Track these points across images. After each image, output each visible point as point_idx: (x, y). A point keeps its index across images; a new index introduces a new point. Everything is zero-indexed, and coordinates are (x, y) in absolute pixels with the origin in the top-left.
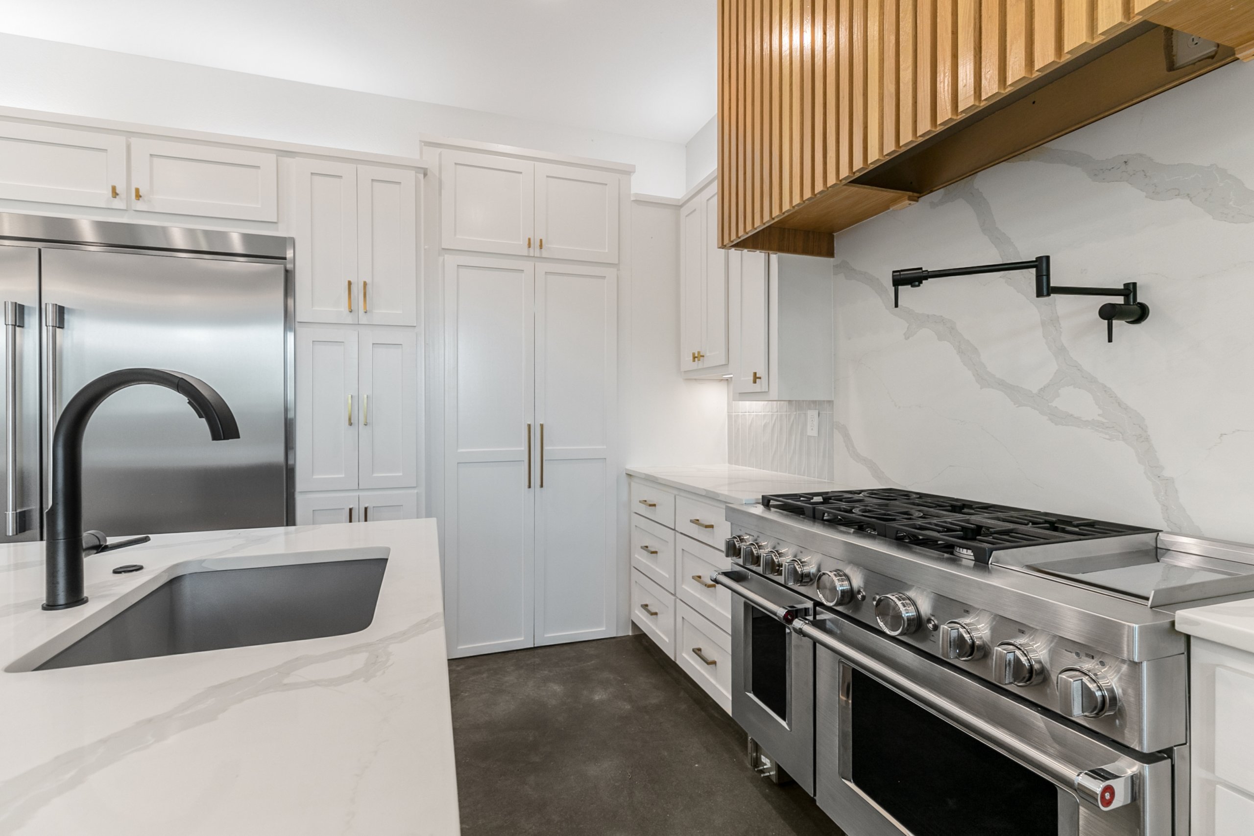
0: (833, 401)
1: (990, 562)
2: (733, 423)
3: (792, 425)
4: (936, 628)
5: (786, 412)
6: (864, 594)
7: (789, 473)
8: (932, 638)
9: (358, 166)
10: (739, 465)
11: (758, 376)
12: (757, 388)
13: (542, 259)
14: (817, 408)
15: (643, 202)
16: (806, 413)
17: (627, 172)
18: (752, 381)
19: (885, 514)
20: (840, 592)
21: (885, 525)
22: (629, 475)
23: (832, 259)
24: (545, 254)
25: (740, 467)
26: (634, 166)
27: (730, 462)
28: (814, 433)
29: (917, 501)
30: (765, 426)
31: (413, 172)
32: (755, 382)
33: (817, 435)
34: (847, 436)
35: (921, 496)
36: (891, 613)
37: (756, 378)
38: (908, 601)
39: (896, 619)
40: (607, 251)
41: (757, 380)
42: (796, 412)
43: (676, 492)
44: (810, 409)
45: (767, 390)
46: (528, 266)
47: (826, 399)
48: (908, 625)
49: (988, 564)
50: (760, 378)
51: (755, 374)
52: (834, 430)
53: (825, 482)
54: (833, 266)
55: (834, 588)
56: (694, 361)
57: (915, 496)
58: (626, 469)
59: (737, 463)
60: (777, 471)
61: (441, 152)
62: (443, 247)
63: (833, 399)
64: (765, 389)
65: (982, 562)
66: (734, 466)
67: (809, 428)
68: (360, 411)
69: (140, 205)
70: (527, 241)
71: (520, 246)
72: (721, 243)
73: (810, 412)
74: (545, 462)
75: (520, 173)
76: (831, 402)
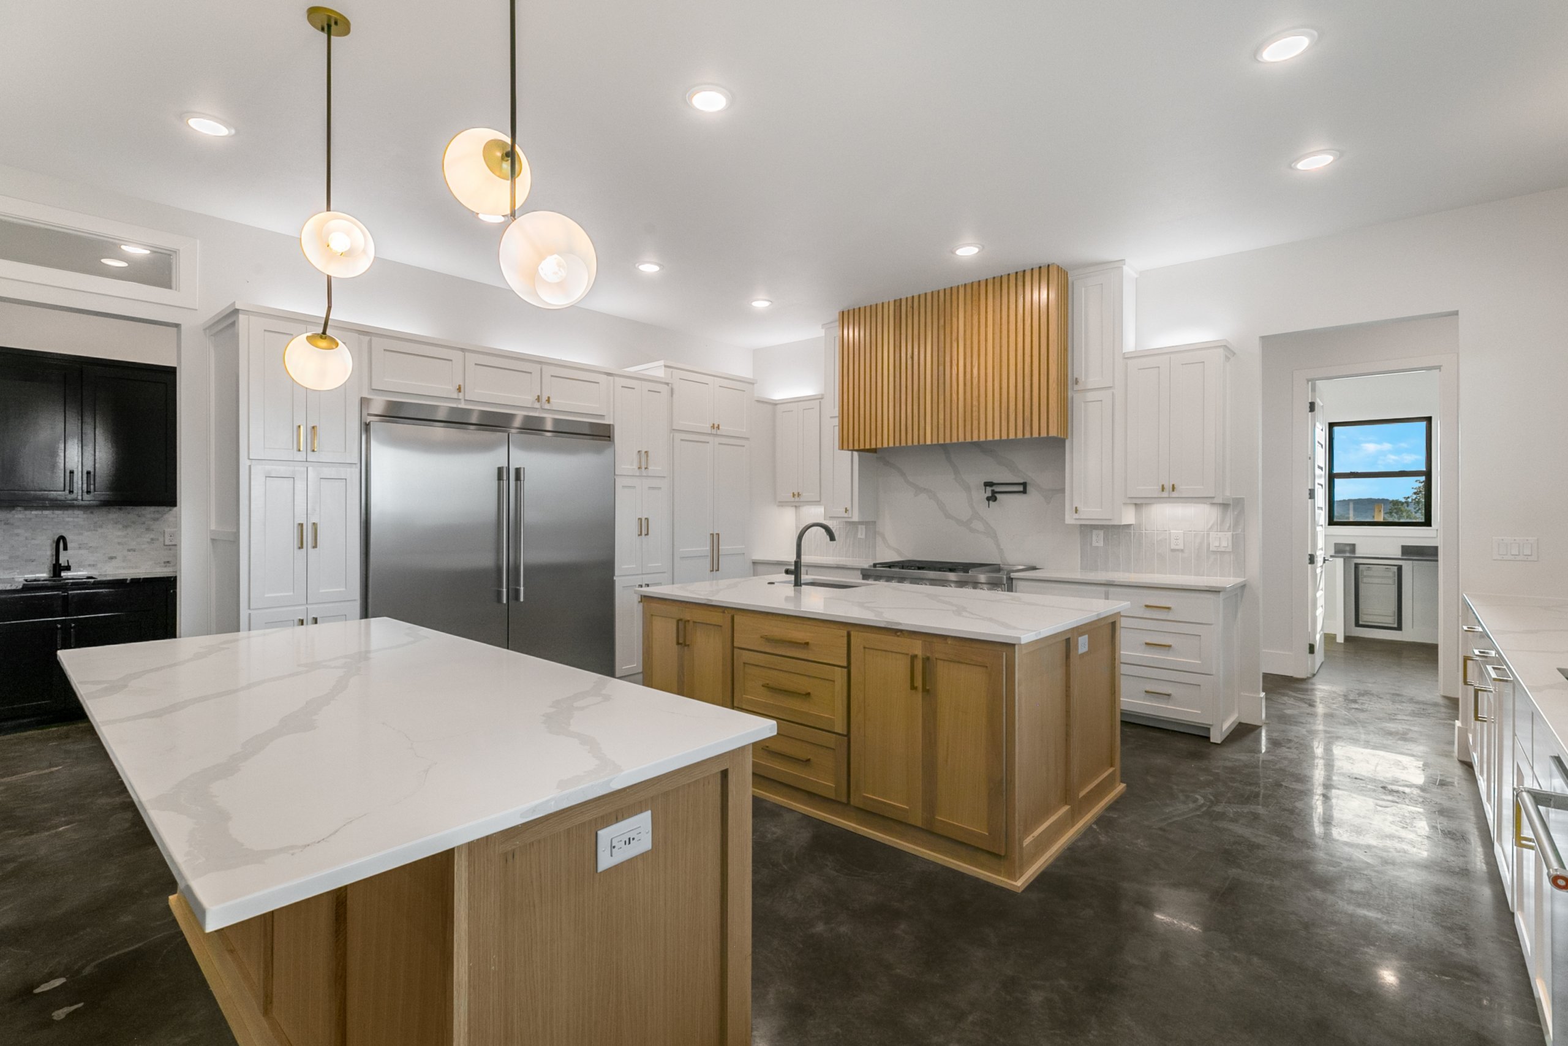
3: (847, 533)
7: (846, 557)
9: (642, 382)
12: (846, 515)
13: (716, 435)
14: (865, 524)
15: (760, 401)
16: (857, 527)
17: (752, 383)
18: (844, 512)
22: (755, 563)
24: (719, 432)
26: (757, 380)
28: (864, 536)
31: (663, 385)
32: (846, 512)
33: (864, 538)
34: (884, 538)
37: (846, 510)
40: (745, 431)
42: (850, 526)
45: (851, 516)
46: (710, 439)
47: (871, 521)
50: (848, 510)
52: (876, 535)
54: (877, 458)
56: (793, 497)
58: (753, 560)
61: (672, 371)
62: (674, 428)
67: (859, 534)
68: (643, 527)
69: (547, 406)
70: (712, 425)
71: (706, 427)
72: (841, 448)
73: (860, 526)
74: (720, 556)
75: (707, 384)
76: (875, 522)
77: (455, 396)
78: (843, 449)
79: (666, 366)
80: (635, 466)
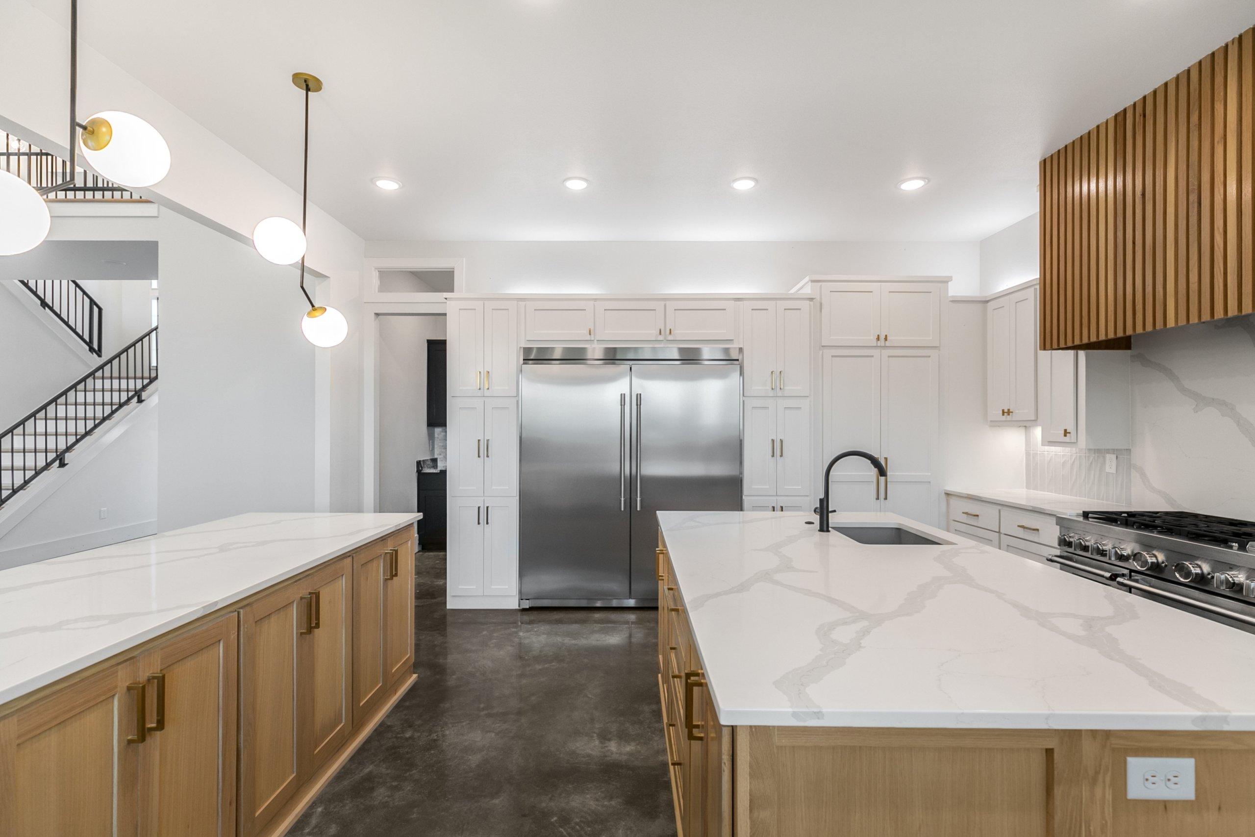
0: (1130, 450)
1: (1247, 547)
2: (1032, 459)
3: (1091, 463)
4: (1213, 577)
5: (1086, 453)
6: (1167, 564)
7: (1088, 498)
8: (1212, 583)
9: (777, 302)
10: (1037, 490)
11: (1068, 431)
12: (1067, 439)
13: (885, 347)
14: (1115, 453)
15: (956, 301)
16: (1104, 456)
17: (945, 281)
18: (1063, 435)
19: (1179, 524)
20: (1150, 563)
21: (1180, 530)
22: (948, 494)
23: (1129, 351)
24: (888, 344)
25: (1039, 492)
26: (951, 277)
27: (1028, 487)
28: (1113, 470)
29: (1204, 519)
30: (1064, 463)
31: (808, 301)
32: (1065, 435)
33: (1115, 472)
34: (1143, 474)
35: (1207, 517)
36: (1185, 571)
37: (1066, 433)
38: (1196, 565)
39: (1188, 574)
40: (931, 338)
41: (1068, 434)
42: (1095, 454)
43: (1000, 507)
44: (1108, 453)
45: (1076, 441)
46: (876, 353)
47: (1124, 448)
48: (1196, 576)
49: (1246, 548)
50: (1069, 433)
51: (1065, 430)
52: (1132, 470)
53: (1123, 506)
54: (1131, 356)
55: (1147, 562)
56: (1003, 415)
57: (1202, 516)
58: (945, 490)
59: (1035, 488)
60: (1076, 496)
61: (821, 285)
62: (823, 345)
63: (1131, 448)
64: (1074, 440)
65: (1242, 547)
66: (1032, 491)
67: (1107, 466)
68: (777, 449)
69: (670, 338)
70: (877, 337)
71: (871, 340)
72: (1043, 348)
73: (1108, 456)
74: (888, 483)
75: (871, 292)
76: (1129, 451)
77: (588, 338)
78: (1045, 349)
79: (813, 281)
80: (769, 387)
